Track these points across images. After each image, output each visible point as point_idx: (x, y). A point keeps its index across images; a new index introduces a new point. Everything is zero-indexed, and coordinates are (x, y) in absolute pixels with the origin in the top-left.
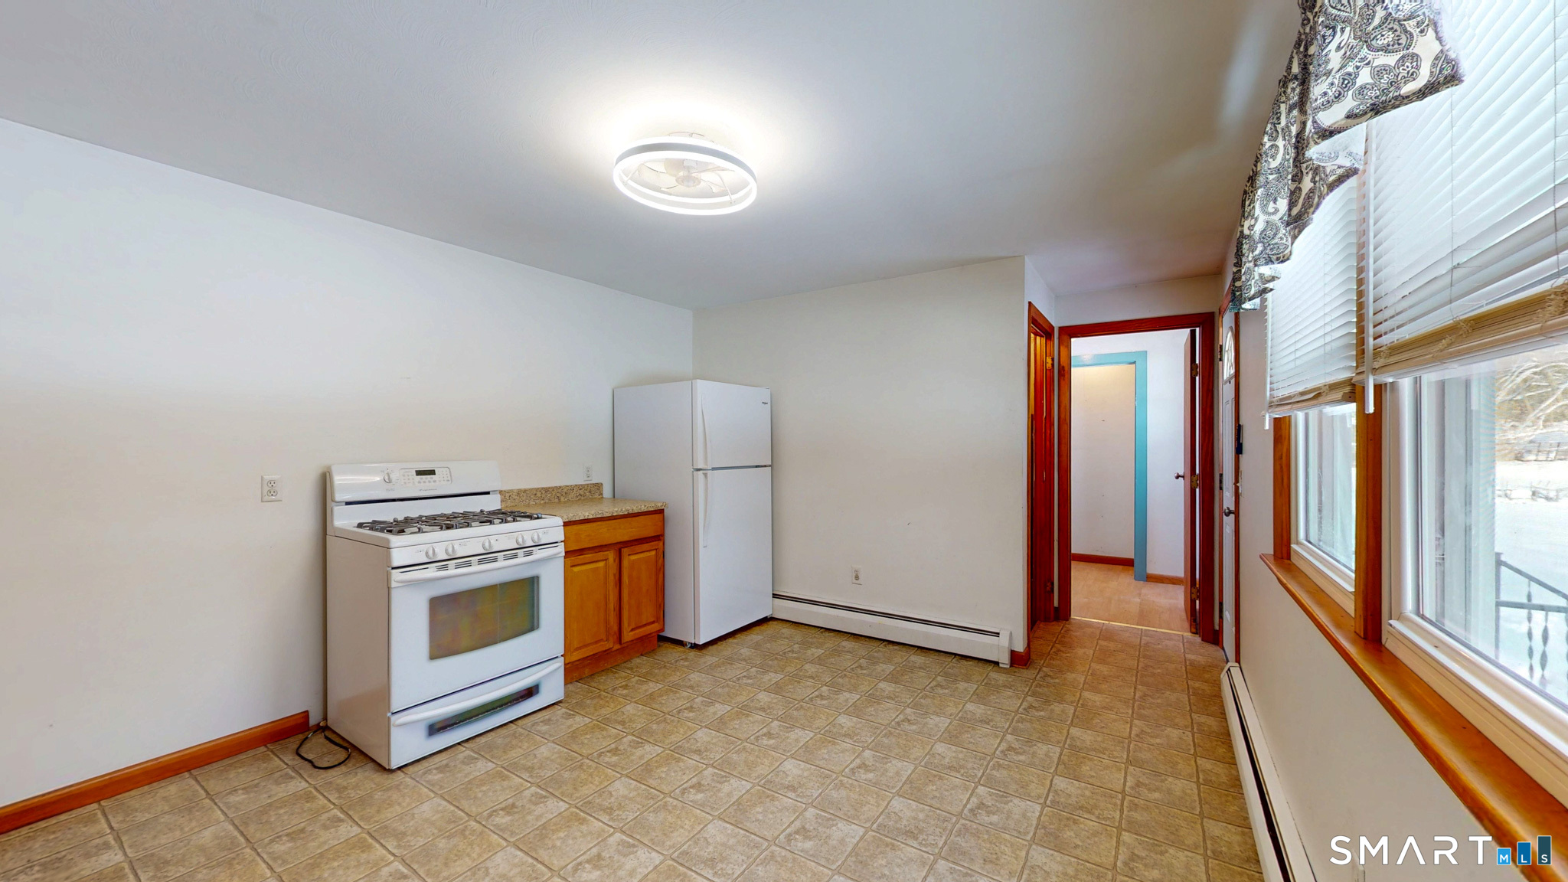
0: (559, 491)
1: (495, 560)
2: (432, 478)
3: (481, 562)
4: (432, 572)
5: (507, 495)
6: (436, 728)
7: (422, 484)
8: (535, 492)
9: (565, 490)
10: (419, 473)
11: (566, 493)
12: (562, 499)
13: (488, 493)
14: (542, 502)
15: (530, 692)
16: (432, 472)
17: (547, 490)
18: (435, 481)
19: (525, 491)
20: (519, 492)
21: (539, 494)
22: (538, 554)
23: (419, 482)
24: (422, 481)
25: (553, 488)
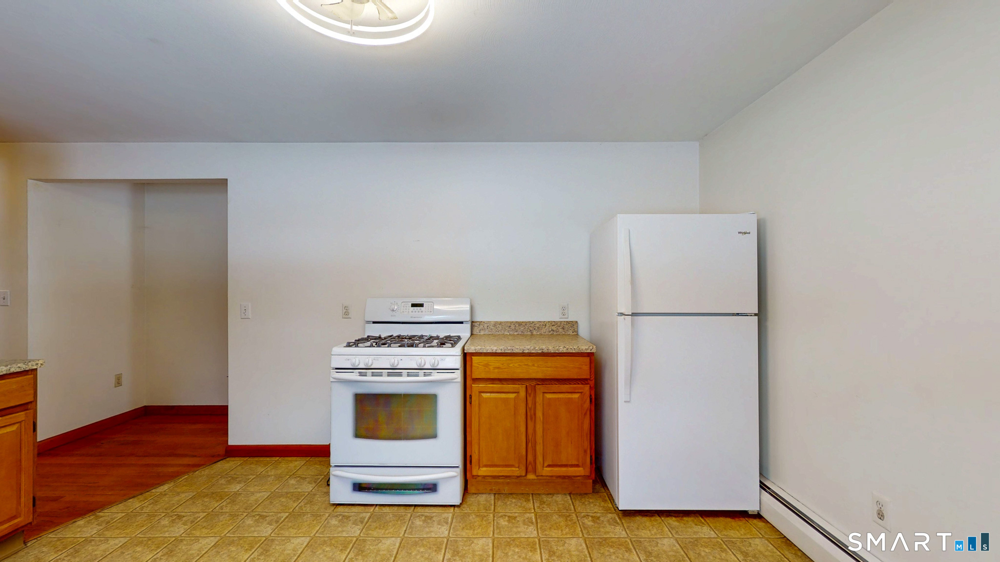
0: (532, 325)
1: (400, 375)
2: (420, 309)
3: (389, 375)
4: (354, 376)
5: (486, 325)
6: (359, 487)
7: (414, 313)
8: (509, 325)
9: (537, 325)
10: (413, 305)
11: (538, 328)
12: (535, 333)
13: (462, 323)
14: (516, 333)
15: (431, 488)
16: (421, 305)
17: (520, 324)
18: (422, 312)
19: (501, 323)
20: (496, 324)
21: (513, 327)
22: (436, 376)
23: (412, 312)
24: (414, 311)
25: (526, 323)
